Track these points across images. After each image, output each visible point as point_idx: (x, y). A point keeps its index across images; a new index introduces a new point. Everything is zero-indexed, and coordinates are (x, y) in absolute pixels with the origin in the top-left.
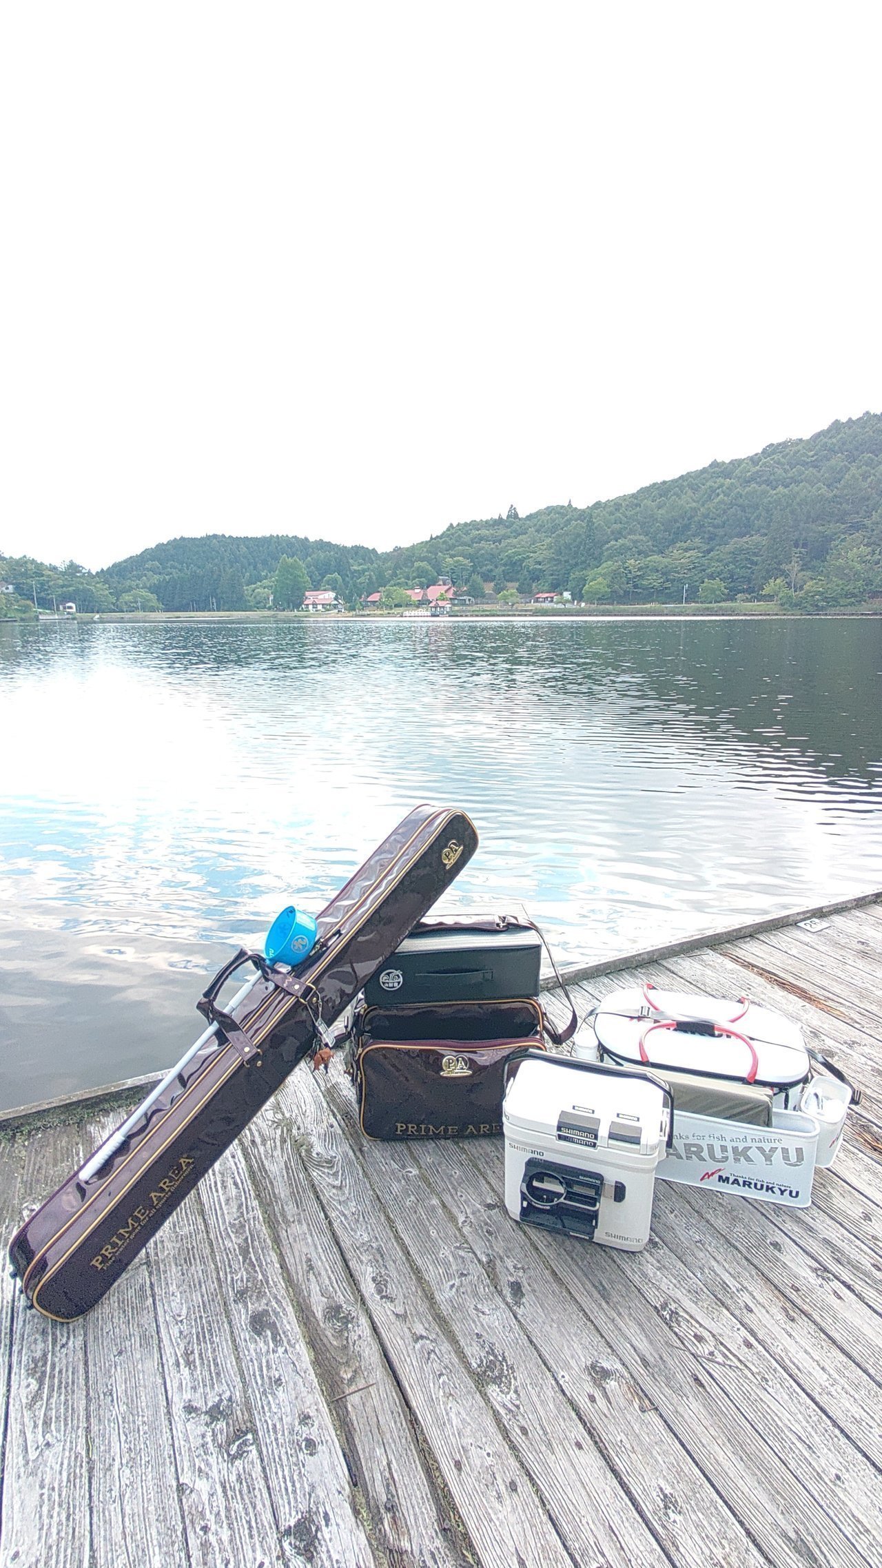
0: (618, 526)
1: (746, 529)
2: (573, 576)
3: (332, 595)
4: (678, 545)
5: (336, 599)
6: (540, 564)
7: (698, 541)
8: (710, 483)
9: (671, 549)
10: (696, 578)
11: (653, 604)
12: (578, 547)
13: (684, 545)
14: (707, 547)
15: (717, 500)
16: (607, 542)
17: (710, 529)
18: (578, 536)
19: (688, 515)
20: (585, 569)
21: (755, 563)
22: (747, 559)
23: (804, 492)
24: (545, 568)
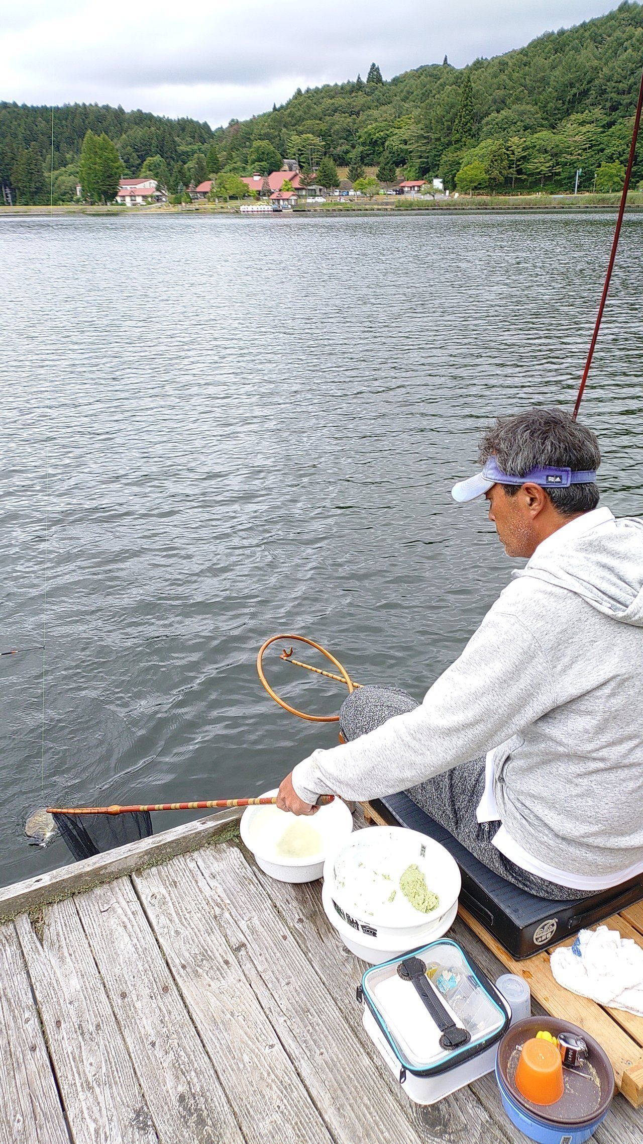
0: (501, 93)
2: (444, 159)
3: (153, 183)
4: (573, 117)
5: (158, 189)
6: (406, 143)
7: (597, 112)
8: (618, 33)
9: (564, 122)
10: (592, 160)
11: (539, 195)
12: (452, 121)
13: (580, 117)
14: (608, 119)
15: (625, 56)
16: (487, 114)
17: (614, 95)
18: (452, 106)
19: (588, 78)
20: (459, 149)
24: (412, 148)
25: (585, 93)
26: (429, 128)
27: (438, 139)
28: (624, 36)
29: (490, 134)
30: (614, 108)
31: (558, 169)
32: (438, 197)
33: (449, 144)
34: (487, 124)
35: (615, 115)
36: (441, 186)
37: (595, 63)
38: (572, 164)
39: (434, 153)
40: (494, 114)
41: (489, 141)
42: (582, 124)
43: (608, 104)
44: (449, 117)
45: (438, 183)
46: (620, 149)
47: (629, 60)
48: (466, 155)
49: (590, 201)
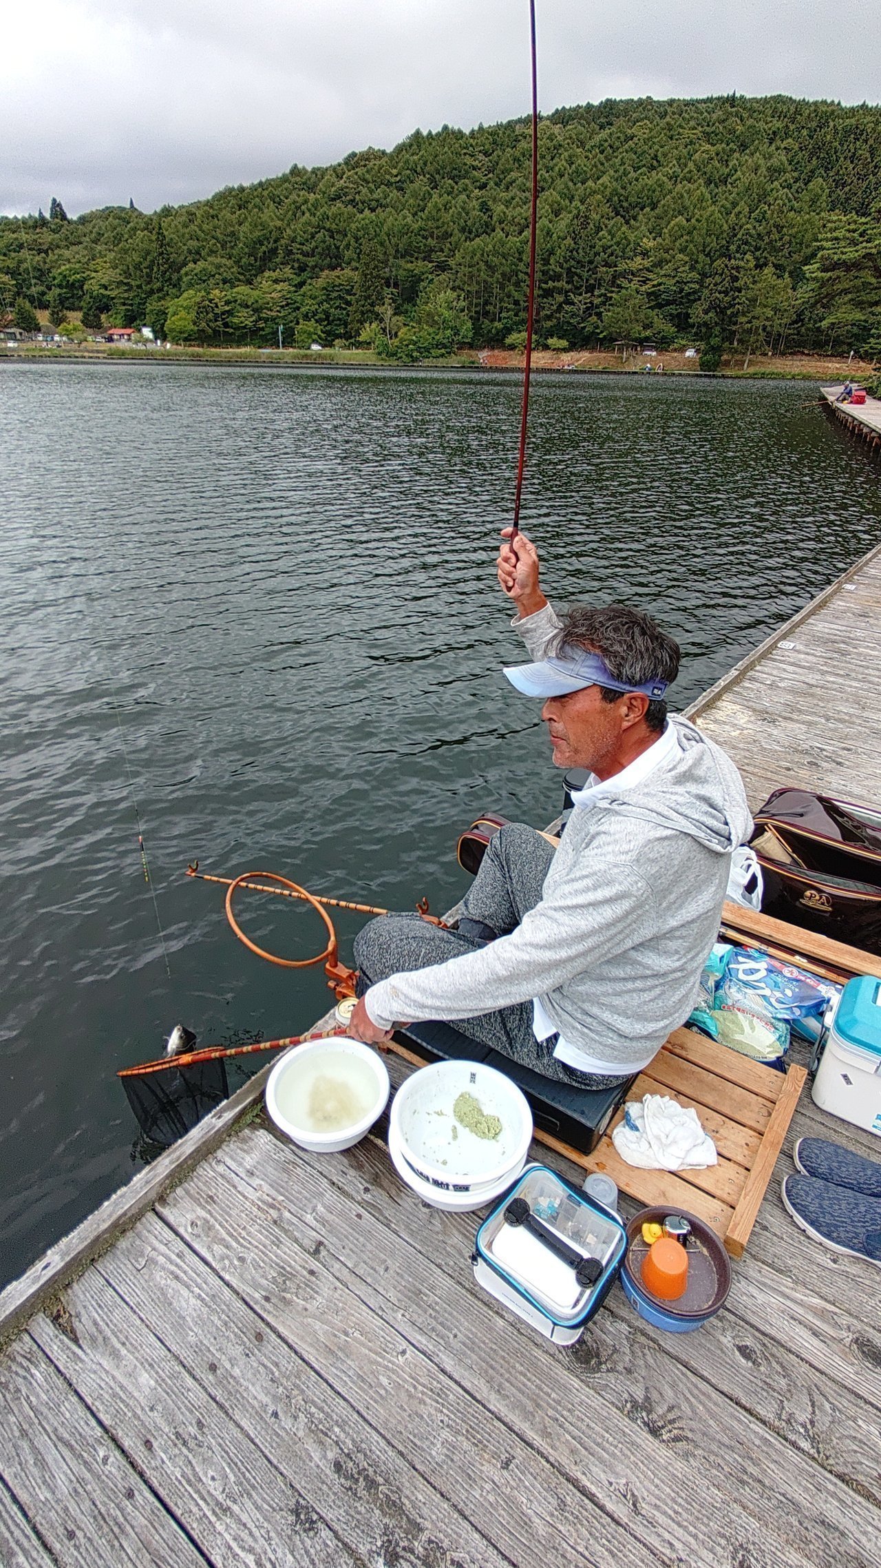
0: (195, 243)
1: (336, 259)
2: (149, 308)
4: (267, 274)
6: (106, 288)
7: (288, 271)
8: (293, 196)
9: (259, 279)
10: (290, 318)
11: (248, 349)
12: (150, 267)
13: (274, 275)
14: (299, 279)
15: (303, 219)
16: (185, 265)
17: (300, 257)
18: (148, 253)
19: (274, 237)
20: (163, 298)
21: (349, 303)
22: (340, 297)
23: (391, 219)
24: (113, 294)
25: (274, 251)
26: (127, 273)
27: (139, 287)
28: (300, 200)
29: (190, 285)
30: (302, 269)
31: (261, 324)
32: (150, 346)
33: (152, 292)
34: (186, 274)
35: (304, 275)
36: (151, 336)
37: (279, 223)
38: (273, 319)
39: (137, 300)
40: (191, 265)
41: (191, 291)
42: (276, 281)
43: (296, 265)
44: (146, 264)
45: (147, 332)
46: (313, 308)
47: (309, 223)
48: (171, 305)
49: (295, 357)
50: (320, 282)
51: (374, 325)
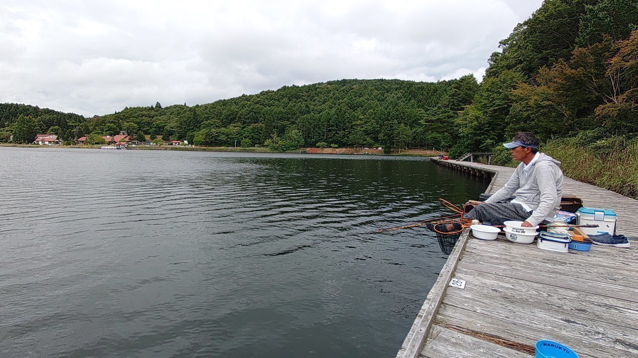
0: (207, 115)
1: (256, 121)
2: (188, 134)
3: (55, 137)
4: (232, 125)
6: (172, 128)
7: (239, 124)
8: (242, 102)
9: (229, 126)
10: (239, 138)
11: (223, 147)
12: (190, 122)
13: (234, 125)
14: (243, 126)
15: (245, 109)
16: (202, 121)
17: (244, 119)
18: (190, 118)
19: (235, 113)
20: (193, 131)
21: (261, 133)
22: (258, 132)
23: (275, 109)
24: (175, 130)
25: (235, 118)
26: (181, 124)
27: (185, 128)
28: (245, 103)
29: (204, 127)
30: (244, 123)
31: (229, 140)
32: (186, 146)
33: (189, 129)
34: (203, 124)
35: (245, 125)
36: (187, 143)
37: (237, 110)
38: (233, 138)
39: (184, 132)
40: (205, 122)
41: (204, 130)
42: (235, 127)
43: (242, 122)
44: (188, 121)
46: (248, 135)
47: (247, 110)
48: (196, 133)
49: (240, 150)
50: (251, 127)
51: (269, 140)
